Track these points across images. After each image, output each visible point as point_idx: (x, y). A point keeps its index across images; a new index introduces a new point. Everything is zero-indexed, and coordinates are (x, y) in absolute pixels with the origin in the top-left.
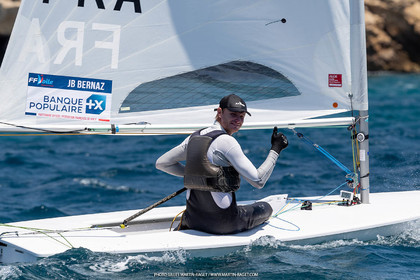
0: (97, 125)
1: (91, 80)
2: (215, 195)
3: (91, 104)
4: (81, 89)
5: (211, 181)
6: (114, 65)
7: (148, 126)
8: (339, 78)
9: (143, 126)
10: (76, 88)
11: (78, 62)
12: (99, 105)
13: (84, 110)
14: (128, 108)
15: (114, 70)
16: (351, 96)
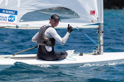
0: (12, 25)
1: (10, 10)
3: (10, 19)
4: (7, 13)
5: (45, 42)
6: (18, 6)
7: (29, 26)
8: (94, 12)
9: (27, 26)
10: (5, 13)
11: (6, 4)
12: (13, 19)
13: (7, 20)
14: (23, 20)
15: (18, 8)
16: (98, 18)
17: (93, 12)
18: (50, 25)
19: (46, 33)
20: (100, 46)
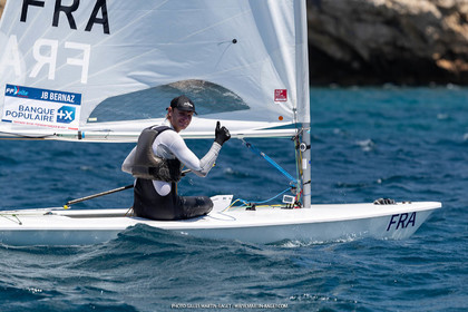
0: (67, 132)
1: (62, 93)
2: (156, 183)
3: (61, 115)
4: (53, 101)
5: (153, 170)
6: (84, 80)
7: (111, 133)
8: (284, 93)
9: (106, 133)
10: (48, 100)
11: (51, 76)
12: (69, 116)
13: (55, 119)
14: (95, 119)
15: (83, 85)
16: (294, 110)
17: (282, 94)
18: (168, 124)
19: (155, 146)
20: (303, 184)
